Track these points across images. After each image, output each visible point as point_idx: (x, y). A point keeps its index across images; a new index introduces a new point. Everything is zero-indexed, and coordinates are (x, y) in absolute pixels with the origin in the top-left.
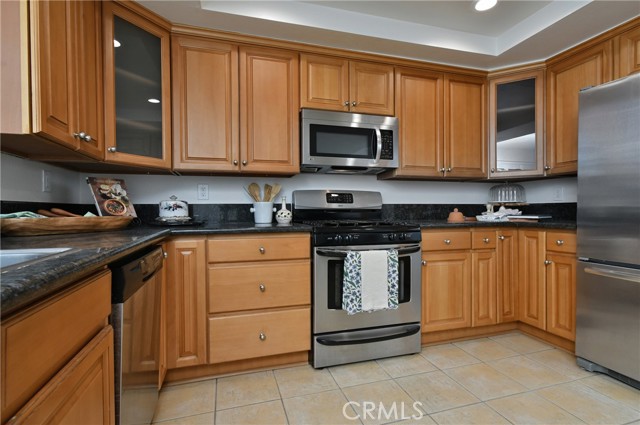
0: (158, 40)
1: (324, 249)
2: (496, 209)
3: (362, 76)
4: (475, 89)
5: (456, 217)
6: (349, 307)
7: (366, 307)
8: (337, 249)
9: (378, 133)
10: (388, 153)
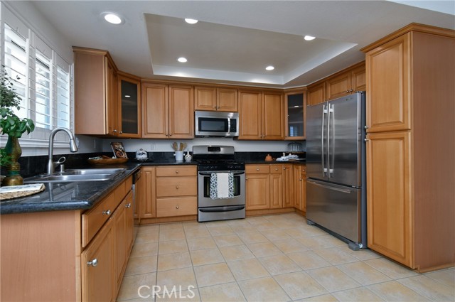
0: (136, 85)
1: (202, 172)
2: (287, 154)
3: (222, 95)
4: (277, 98)
5: (269, 158)
6: (213, 196)
7: (219, 196)
8: (208, 172)
9: (229, 120)
10: (233, 129)
